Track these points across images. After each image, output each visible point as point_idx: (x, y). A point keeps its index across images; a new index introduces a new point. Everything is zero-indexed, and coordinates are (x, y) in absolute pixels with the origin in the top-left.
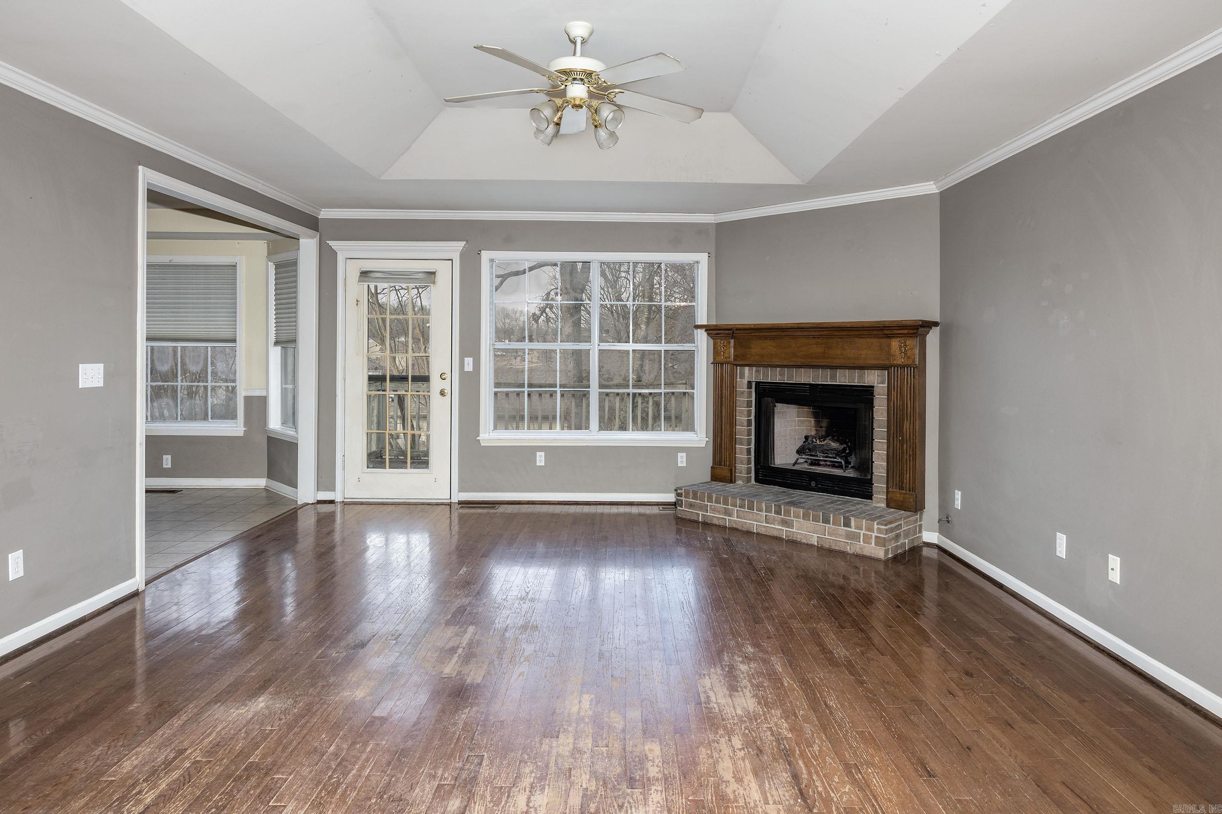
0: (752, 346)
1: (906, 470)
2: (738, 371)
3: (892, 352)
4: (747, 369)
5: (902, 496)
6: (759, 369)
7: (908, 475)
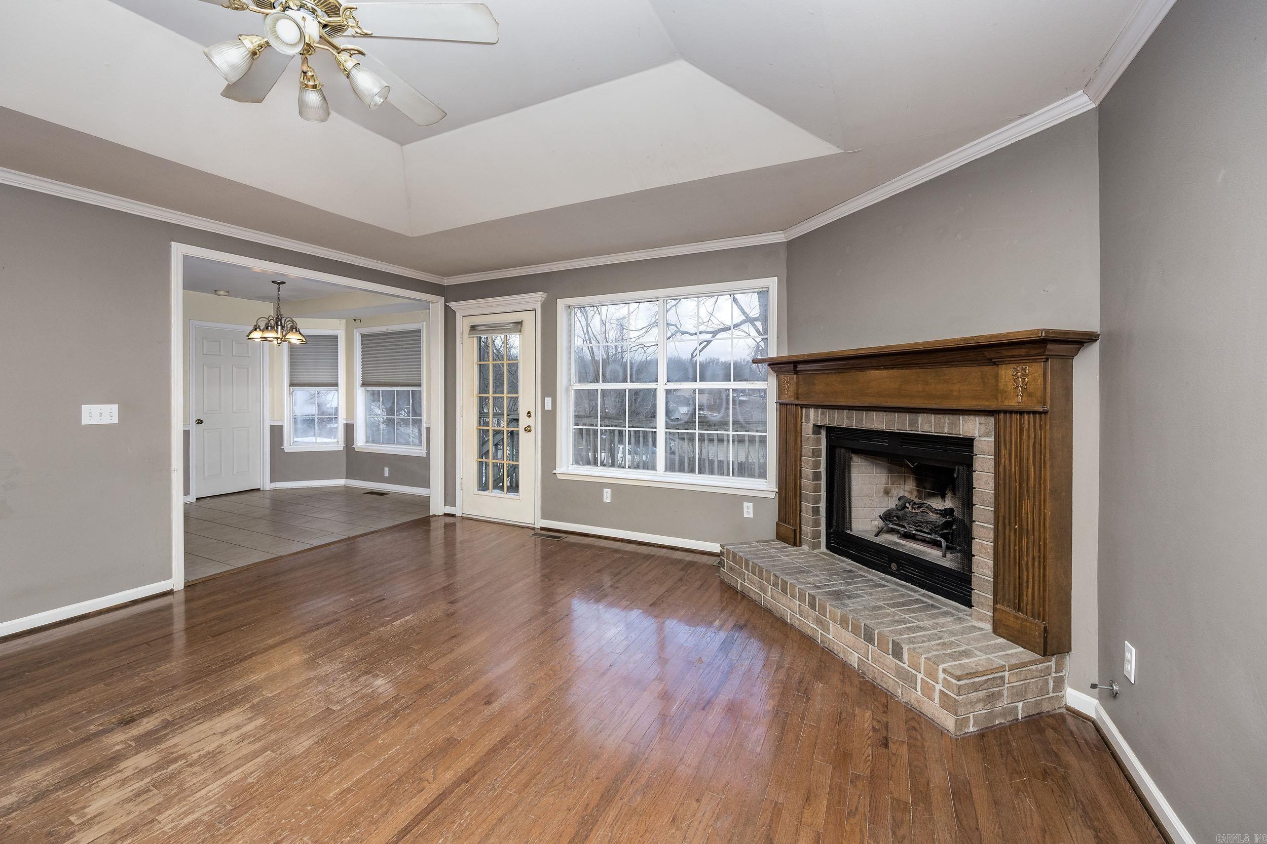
0: (816, 382)
1: (1027, 582)
2: (804, 413)
3: (1001, 386)
4: (812, 411)
5: (1019, 622)
6: (825, 410)
7: (1030, 590)
